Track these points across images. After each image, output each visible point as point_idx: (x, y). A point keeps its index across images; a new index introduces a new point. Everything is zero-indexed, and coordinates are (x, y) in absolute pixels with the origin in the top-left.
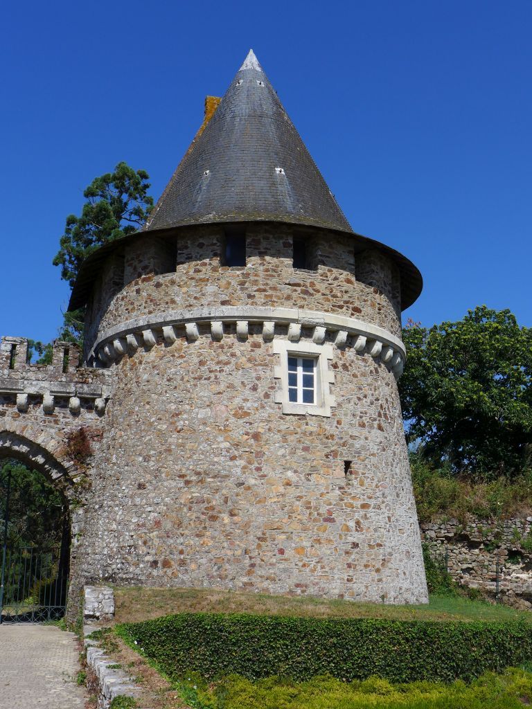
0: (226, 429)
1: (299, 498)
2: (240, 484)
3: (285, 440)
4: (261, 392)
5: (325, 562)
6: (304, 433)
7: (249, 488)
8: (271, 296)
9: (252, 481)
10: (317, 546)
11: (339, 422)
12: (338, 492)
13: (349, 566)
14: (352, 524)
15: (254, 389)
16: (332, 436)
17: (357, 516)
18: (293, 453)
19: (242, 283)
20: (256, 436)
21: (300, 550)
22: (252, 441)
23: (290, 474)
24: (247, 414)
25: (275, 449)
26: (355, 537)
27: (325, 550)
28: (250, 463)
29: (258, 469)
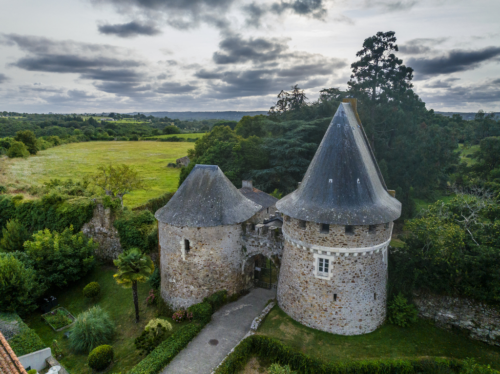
0: (299, 278)
1: (317, 303)
2: (301, 294)
3: (314, 285)
4: (309, 269)
5: (323, 321)
6: (321, 284)
7: (303, 296)
8: (312, 241)
9: (304, 295)
10: (321, 317)
11: (333, 282)
12: (330, 303)
13: (331, 324)
14: (334, 313)
15: (307, 267)
16: (330, 286)
17: (336, 310)
18: (316, 289)
19: (304, 235)
20: (307, 282)
21: (315, 317)
22: (305, 283)
23: (315, 295)
24: (305, 275)
25: (311, 287)
26: (335, 316)
27: (323, 319)
28: (304, 289)
29: (306, 292)
